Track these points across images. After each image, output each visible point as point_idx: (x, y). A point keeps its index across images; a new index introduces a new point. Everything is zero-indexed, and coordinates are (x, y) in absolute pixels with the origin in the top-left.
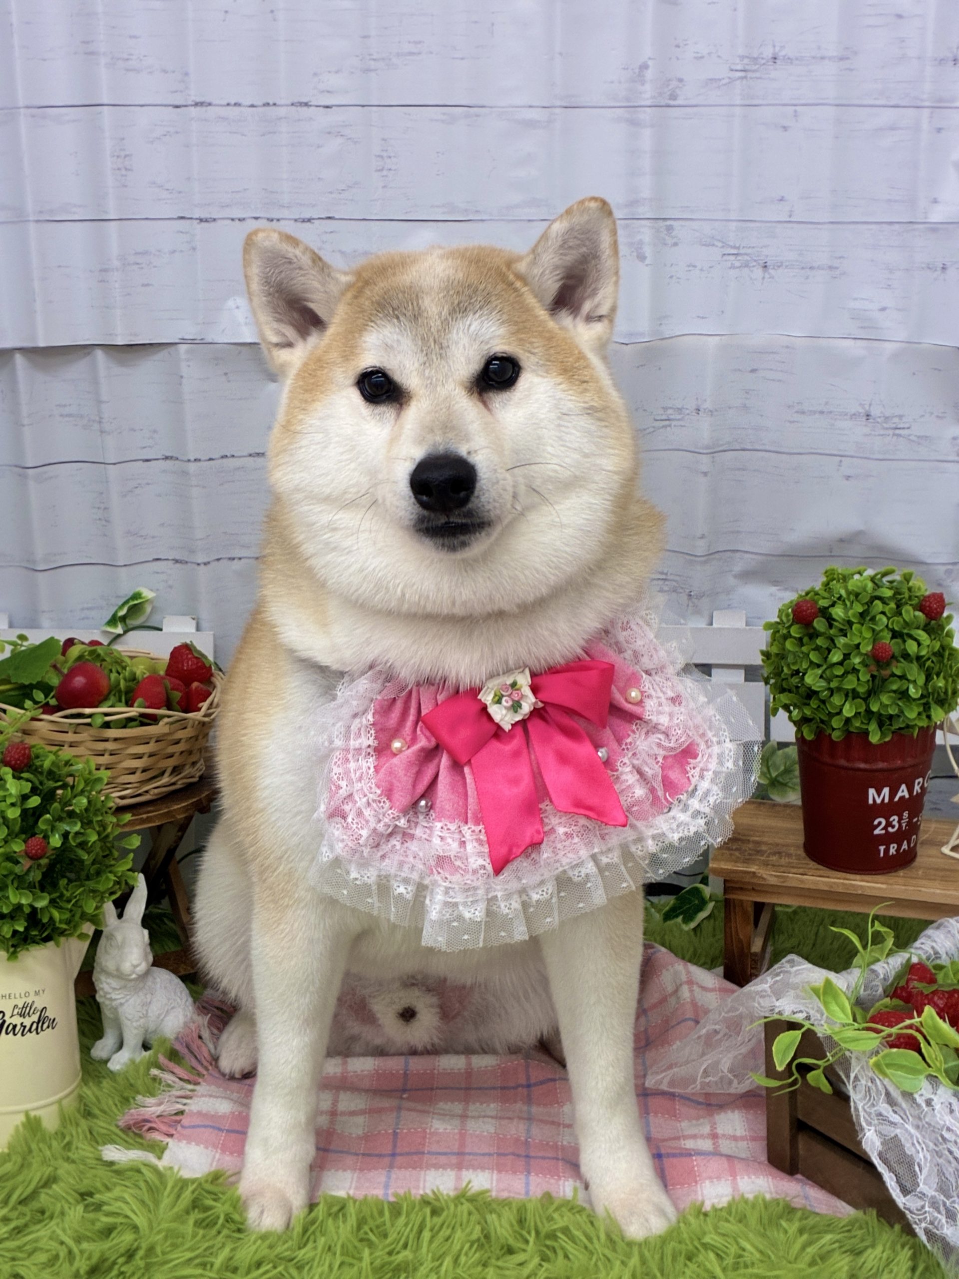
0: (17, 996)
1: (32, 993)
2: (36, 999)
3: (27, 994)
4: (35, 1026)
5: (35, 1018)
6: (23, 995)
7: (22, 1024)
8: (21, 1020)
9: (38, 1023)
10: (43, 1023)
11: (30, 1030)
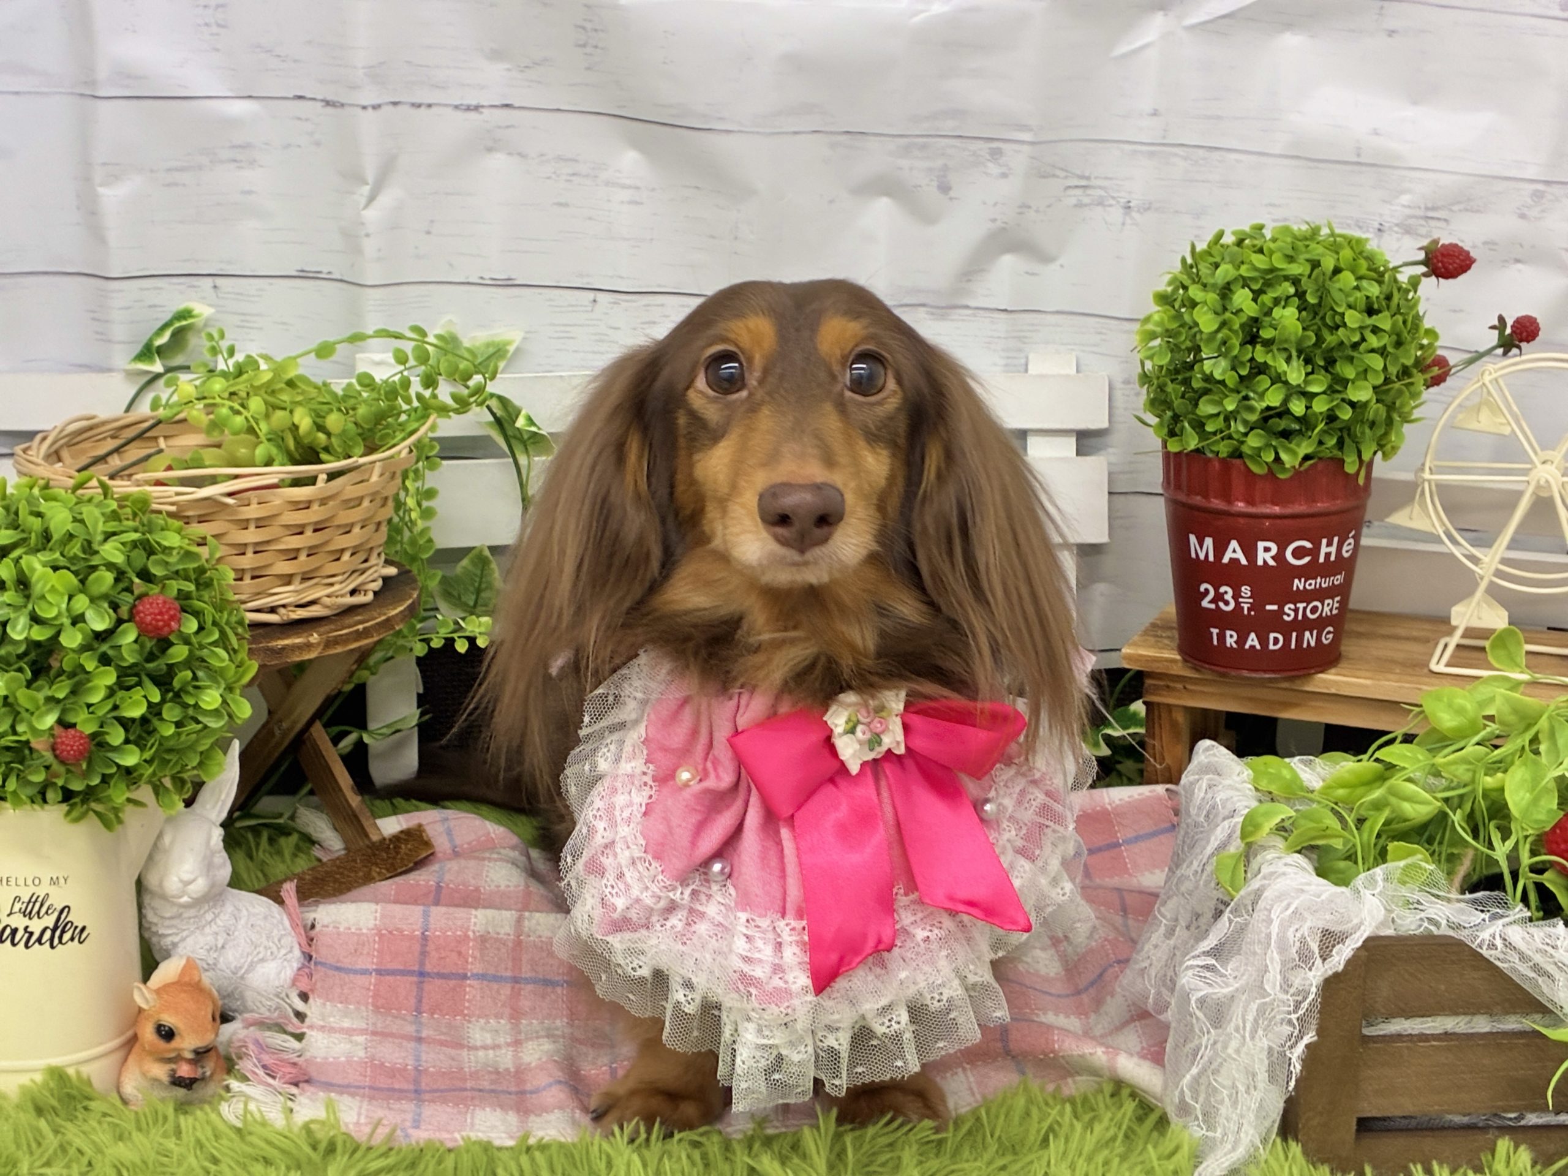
0: (21, 882)
1: (46, 881)
2: (52, 890)
3: (37, 881)
4: (48, 934)
5: (50, 921)
6: (29, 882)
7: (26, 928)
8: (26, 921)
9: (54, 931)
10: (63, 932)
11: (39, 941)
